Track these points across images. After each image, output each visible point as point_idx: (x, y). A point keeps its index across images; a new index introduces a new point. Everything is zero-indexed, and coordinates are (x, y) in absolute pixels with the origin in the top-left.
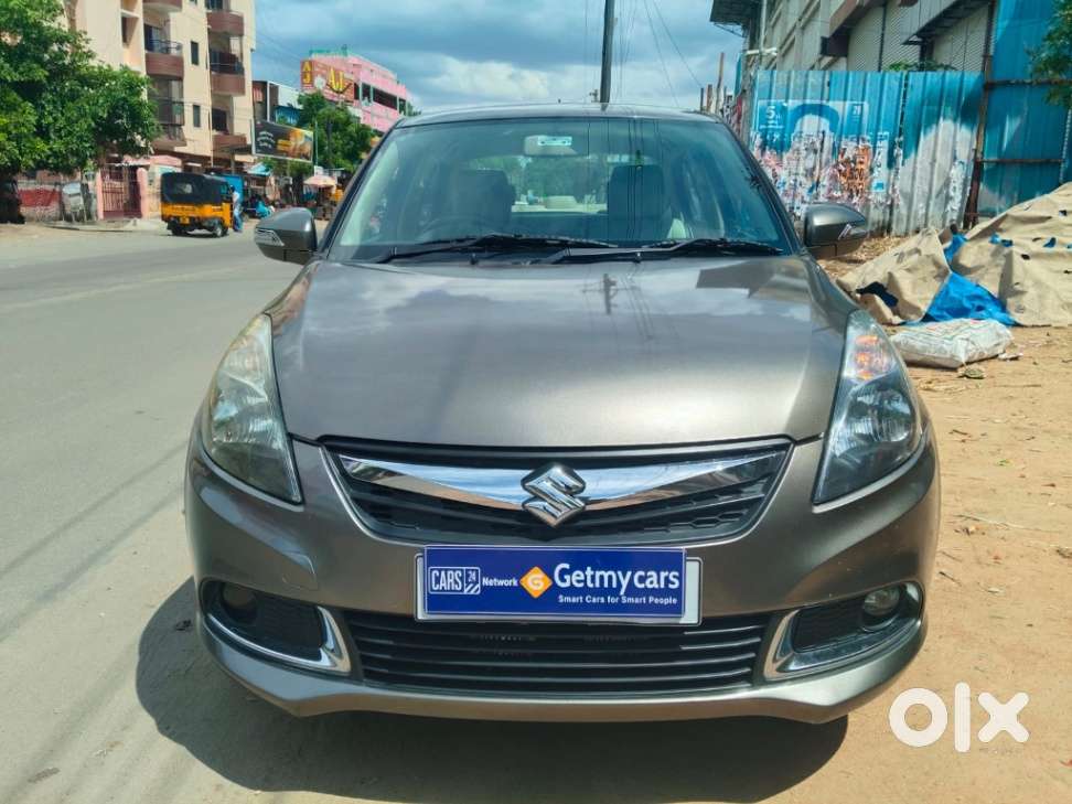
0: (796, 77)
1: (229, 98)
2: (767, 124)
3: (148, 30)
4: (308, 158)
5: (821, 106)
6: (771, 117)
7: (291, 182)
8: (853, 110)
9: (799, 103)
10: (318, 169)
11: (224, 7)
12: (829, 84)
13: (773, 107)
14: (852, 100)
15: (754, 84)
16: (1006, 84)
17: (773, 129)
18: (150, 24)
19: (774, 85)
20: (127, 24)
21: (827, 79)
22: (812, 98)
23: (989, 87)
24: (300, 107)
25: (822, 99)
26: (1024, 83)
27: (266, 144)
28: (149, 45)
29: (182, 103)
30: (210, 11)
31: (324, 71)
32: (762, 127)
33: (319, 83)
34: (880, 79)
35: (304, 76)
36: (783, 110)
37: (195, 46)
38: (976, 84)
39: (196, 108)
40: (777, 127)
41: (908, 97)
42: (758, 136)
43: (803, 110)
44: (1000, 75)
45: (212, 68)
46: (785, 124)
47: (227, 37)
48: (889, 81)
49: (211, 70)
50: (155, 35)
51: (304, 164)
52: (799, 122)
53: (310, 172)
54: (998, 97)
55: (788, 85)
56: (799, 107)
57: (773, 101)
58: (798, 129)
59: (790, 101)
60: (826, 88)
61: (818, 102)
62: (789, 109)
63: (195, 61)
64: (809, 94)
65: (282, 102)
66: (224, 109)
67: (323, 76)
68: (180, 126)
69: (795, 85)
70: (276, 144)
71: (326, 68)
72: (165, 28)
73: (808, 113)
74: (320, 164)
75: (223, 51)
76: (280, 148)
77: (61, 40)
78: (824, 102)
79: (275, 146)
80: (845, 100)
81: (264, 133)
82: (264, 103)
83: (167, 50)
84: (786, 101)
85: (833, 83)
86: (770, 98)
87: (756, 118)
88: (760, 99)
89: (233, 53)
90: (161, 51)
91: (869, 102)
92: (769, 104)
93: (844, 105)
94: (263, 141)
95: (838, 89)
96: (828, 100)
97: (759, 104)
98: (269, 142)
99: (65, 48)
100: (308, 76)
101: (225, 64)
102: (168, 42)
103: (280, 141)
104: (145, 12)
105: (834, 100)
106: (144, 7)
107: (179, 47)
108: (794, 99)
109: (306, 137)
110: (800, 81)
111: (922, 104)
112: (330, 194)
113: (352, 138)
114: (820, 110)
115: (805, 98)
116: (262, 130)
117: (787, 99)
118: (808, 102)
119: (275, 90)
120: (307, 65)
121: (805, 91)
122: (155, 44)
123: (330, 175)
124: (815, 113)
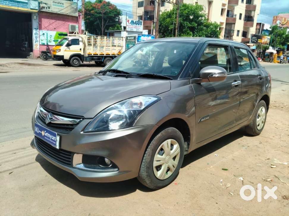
1: (249, 28)
3: (228, 11)
4: (268, 44)
7: (262, 51)
10: (271, 48)
11: (251, 3)
18: (229, 10)
20: (223, 10)
24: (270, 30)
27: (254, 41)
28: (228, 15)
29: (234, 30)
30: (247, 5)
31: (281, 19)
33: (278, 22)
35: (274, 20)
37: (241, 15)
39: (238, 31)
45: (245, 20)
47: (251, 11)
49: (244, 21)
50: (230, 13)
51: (267, 46)
53: (268, 48)
63: (240, 18)
65: (265, 28)
66: (246, 31)
67: (280, 20)
68: (232, 36)
70: (258, 41)
71: (282, 18)
72: (233, 11)
74: (272, 46)
75: (249, 15)
76: (259, 42)
77: (202, 16)
79: (257, 41)
81: (254, 37)
82: (259, 29)
83: (233, 16)
89: (252, 16)
90: (231, 17)
94: (253, 40)
98: (255, 40)
99: (202, 18)
100: (275, 20)
101: (249, 19)
102: (233, 14)
103: (259, 40)
104: (228, 7)
106: (228, 6)
107: (236, 15)
109: (268, 38)
112: (273, 55)
113: (284, 38)
116: (253, 37)
119: (263, 25)
120: (275, 17)
122: (229, 15)
123: (274, 49)
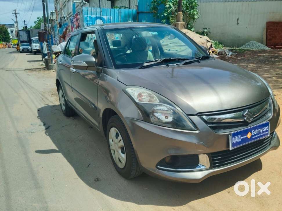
0: (93, 9)
2: (88, 22)
5: (101, 17)
6: (89, 20)
8: (108, 18)
9: (95, 16)
12: (102, 11)
13: (89, 17)
14: (108, 16)
15: (83, 11)
16: (142, 12)
17: (89, 23)
19: (88, 11)
21: (101, 10)
22: (98, 15)
23: (138, 13)
25: (101, 15)
26: (145, 13)
32: (87, 22)
34: (114, 10)
36: (91, 18)
38: (135, 12)
40: (90, 22)
41: (121, 15)
42: (86, 25)
43: (97, 18)
44: (140, 10)
46: (92, 22)
48: (116, 11)
52: (96, 21)
54: (140, 16)
55: (92, 12)
56: (95, 17)
57: (88, 15)
58: (96, 23)
59: (93, 16)
60: (101, 12)
61: (100, 16)
62: (93, 18)
64: (97, 14)
69: (93, 12)
73: (98, 19)
78: (101, 16)
80: (106, 16)
84: (92, 16)
85: (103, 11)
86: (87, 15)
87: (85, 20)
88: (85, 15)
91: (112, 16)
92: (88, 16)
93: (106, 17)
95: (104, 12)
96: (102, 16)
97: (85, 16)
105: (104, 16)
108: (94, 15)
110: (95, 10)
111: (124, 17)
114: (101, 18)
115: (96, 15)
117: (92, 15)
118: (97, 16)
121: (96, 13)
124: (99, 19)
